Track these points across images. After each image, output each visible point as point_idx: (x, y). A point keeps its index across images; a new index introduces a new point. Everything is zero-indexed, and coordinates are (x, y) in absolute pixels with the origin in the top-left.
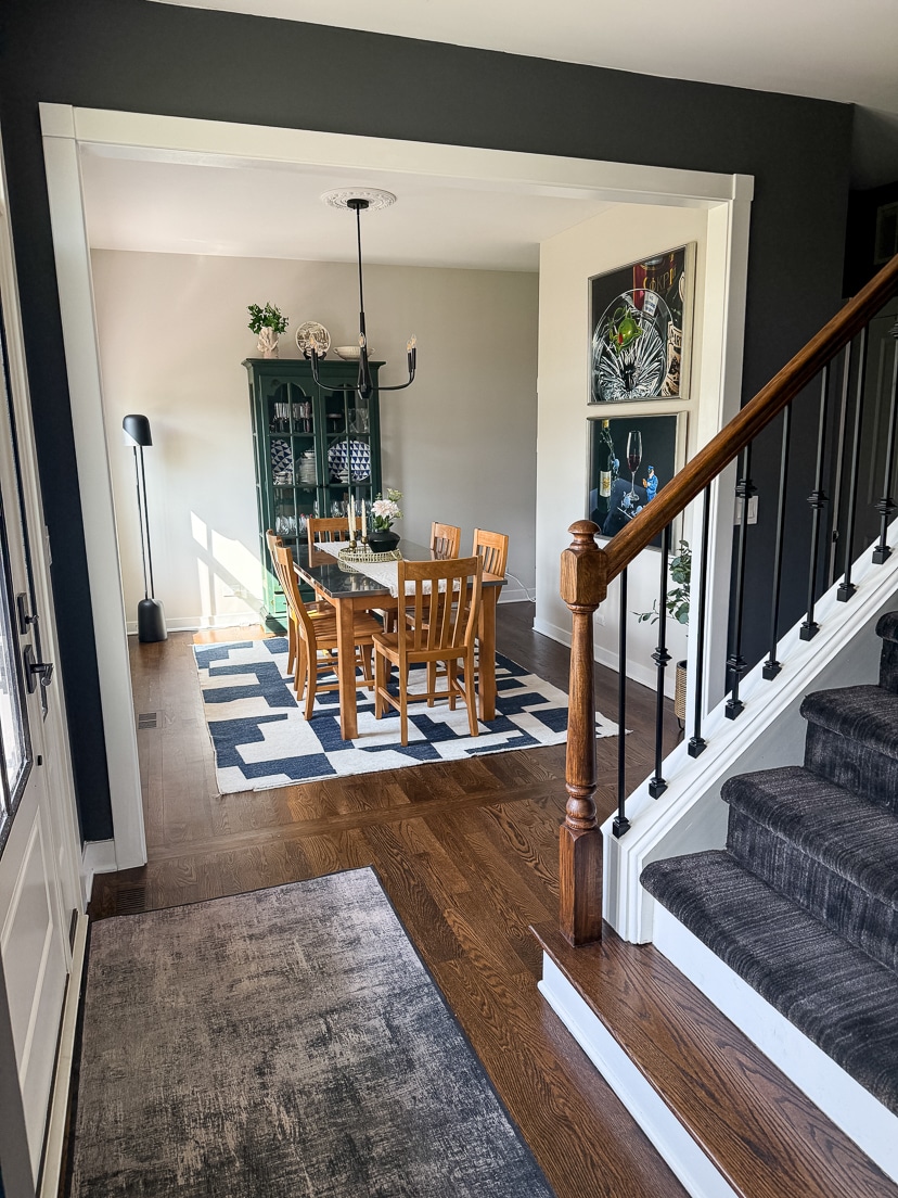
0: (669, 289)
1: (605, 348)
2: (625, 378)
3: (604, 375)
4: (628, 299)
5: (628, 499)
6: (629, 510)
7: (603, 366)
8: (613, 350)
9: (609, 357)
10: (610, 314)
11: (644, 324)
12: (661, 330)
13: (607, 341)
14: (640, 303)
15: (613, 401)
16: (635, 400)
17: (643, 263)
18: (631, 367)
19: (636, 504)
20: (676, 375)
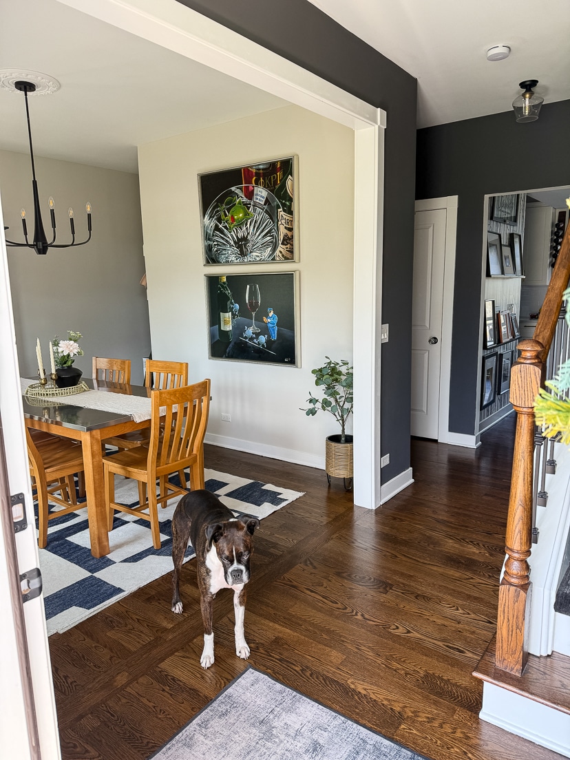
0: (277, 187)
1: (217, 226)
2: (240, 247)
3: (217, 245)
4: (238, 191)
5: (250, 332)
6: (251, 339)
7: (216, 238)
8: (225, 227)
9: (222, 232)
10: (221, 201)
11: (255, 210)
12: (272, 214)
13: (219, 220)
14: (250, 195)
15: (228, 263)
16: (250, 263)
17: (251, 167)
18: (245, 239)
19: (258, 335)
20: (288, 246)
